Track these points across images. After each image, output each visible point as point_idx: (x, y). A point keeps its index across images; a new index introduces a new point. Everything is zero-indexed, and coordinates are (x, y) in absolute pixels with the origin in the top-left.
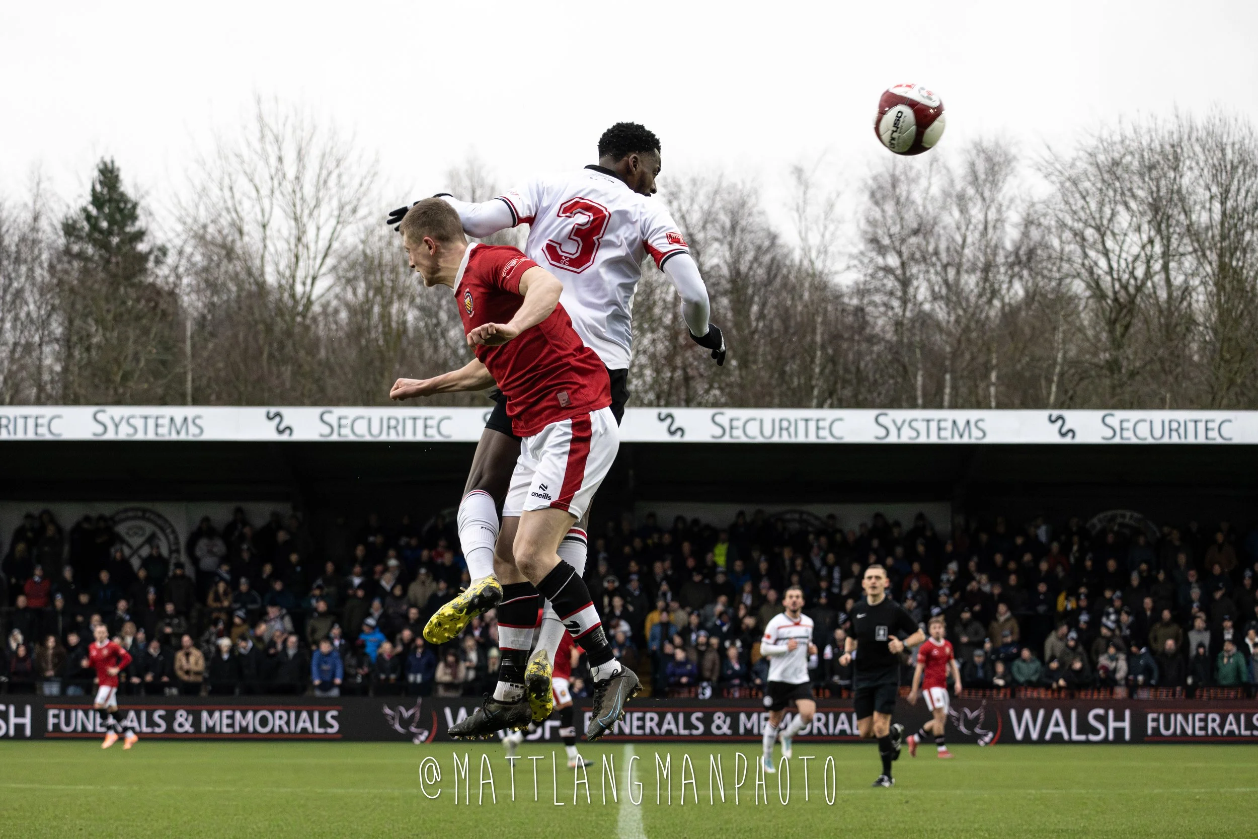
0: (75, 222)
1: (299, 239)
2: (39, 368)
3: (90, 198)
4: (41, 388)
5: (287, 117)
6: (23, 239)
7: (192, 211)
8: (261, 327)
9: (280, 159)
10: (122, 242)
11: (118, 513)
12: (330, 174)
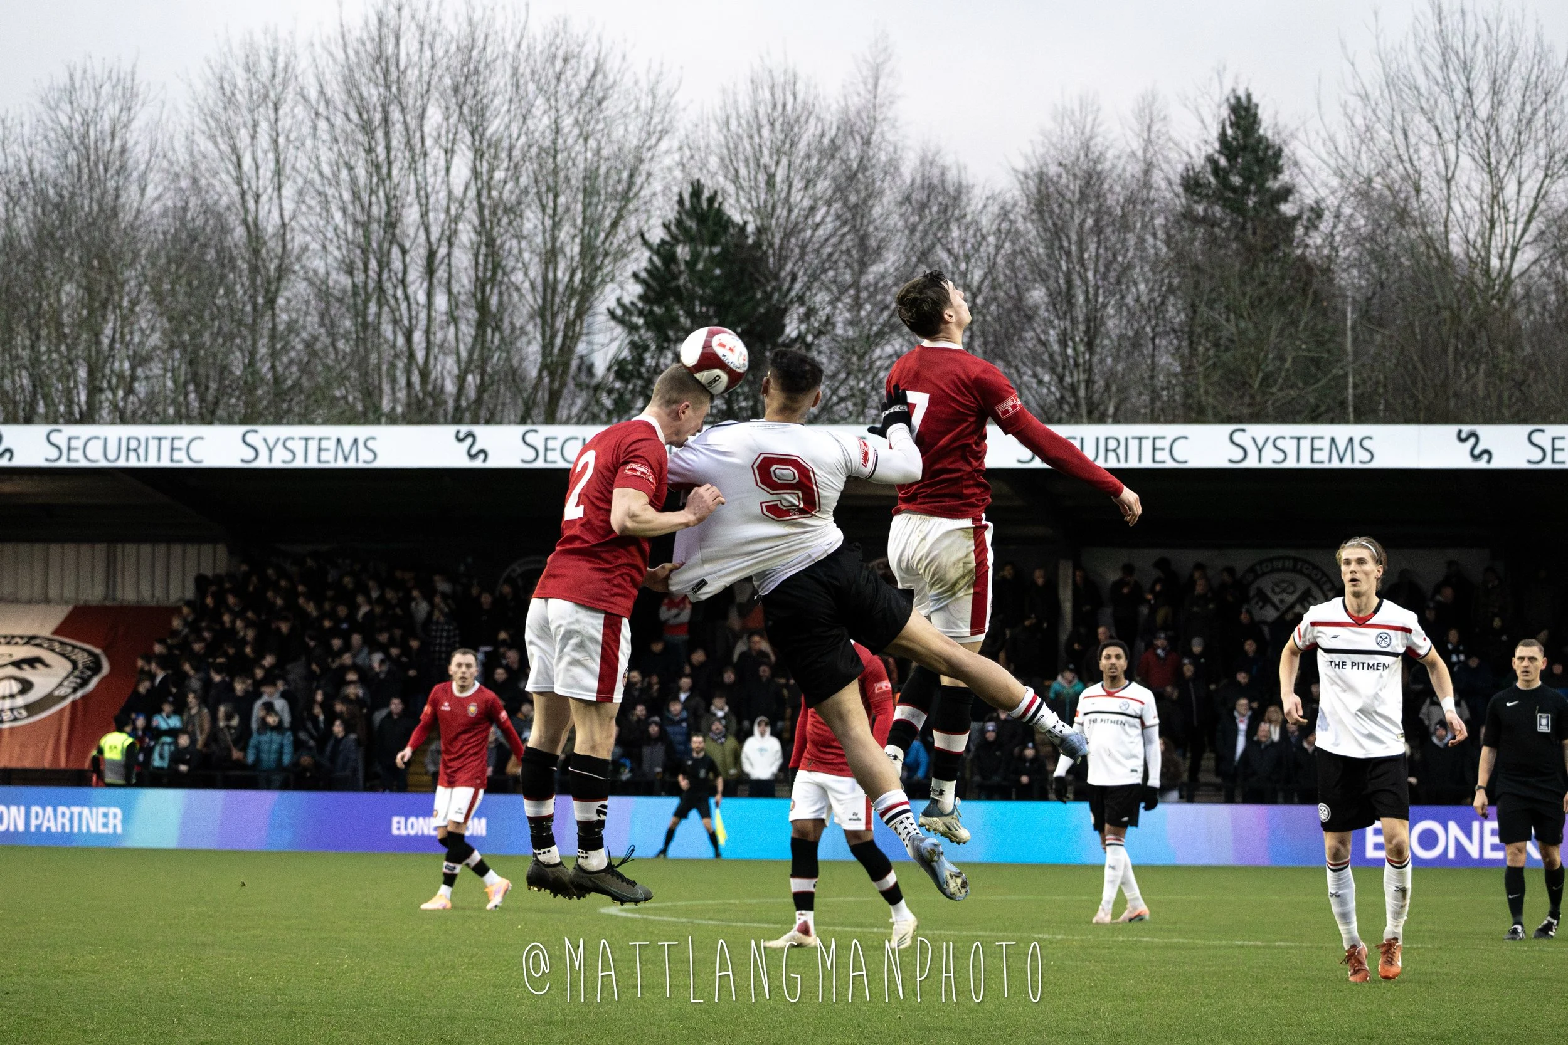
0: (1197, 174)
1: (1495, 197)
2: (1153, 367)
3: (1217, 146)
4: (1155, 396)
5: (1477, 37)
6: (1131, 200)
7: (1351, 159)
8: (1446, 314)
9: (1469, 92)
10: (1261, 203)
11: (1260, 563)
12: (1534, 112)
